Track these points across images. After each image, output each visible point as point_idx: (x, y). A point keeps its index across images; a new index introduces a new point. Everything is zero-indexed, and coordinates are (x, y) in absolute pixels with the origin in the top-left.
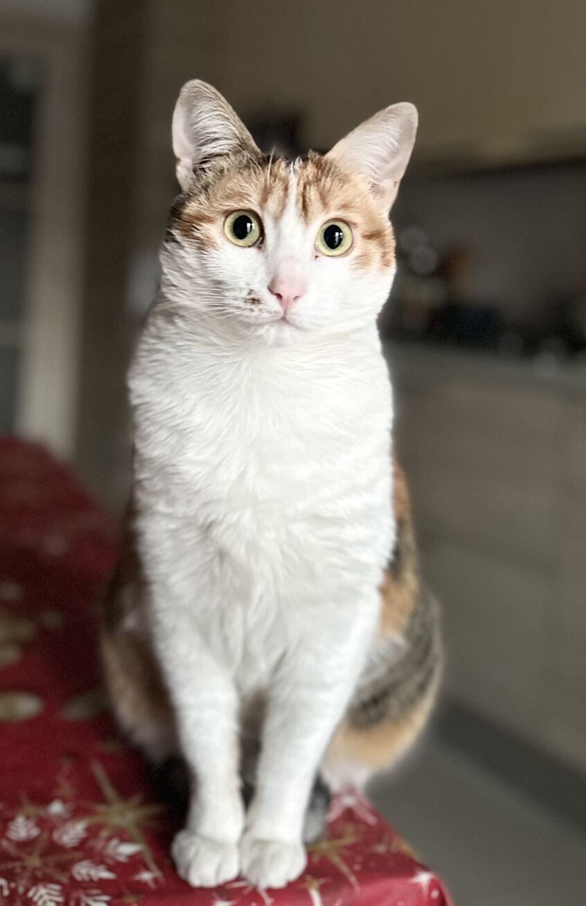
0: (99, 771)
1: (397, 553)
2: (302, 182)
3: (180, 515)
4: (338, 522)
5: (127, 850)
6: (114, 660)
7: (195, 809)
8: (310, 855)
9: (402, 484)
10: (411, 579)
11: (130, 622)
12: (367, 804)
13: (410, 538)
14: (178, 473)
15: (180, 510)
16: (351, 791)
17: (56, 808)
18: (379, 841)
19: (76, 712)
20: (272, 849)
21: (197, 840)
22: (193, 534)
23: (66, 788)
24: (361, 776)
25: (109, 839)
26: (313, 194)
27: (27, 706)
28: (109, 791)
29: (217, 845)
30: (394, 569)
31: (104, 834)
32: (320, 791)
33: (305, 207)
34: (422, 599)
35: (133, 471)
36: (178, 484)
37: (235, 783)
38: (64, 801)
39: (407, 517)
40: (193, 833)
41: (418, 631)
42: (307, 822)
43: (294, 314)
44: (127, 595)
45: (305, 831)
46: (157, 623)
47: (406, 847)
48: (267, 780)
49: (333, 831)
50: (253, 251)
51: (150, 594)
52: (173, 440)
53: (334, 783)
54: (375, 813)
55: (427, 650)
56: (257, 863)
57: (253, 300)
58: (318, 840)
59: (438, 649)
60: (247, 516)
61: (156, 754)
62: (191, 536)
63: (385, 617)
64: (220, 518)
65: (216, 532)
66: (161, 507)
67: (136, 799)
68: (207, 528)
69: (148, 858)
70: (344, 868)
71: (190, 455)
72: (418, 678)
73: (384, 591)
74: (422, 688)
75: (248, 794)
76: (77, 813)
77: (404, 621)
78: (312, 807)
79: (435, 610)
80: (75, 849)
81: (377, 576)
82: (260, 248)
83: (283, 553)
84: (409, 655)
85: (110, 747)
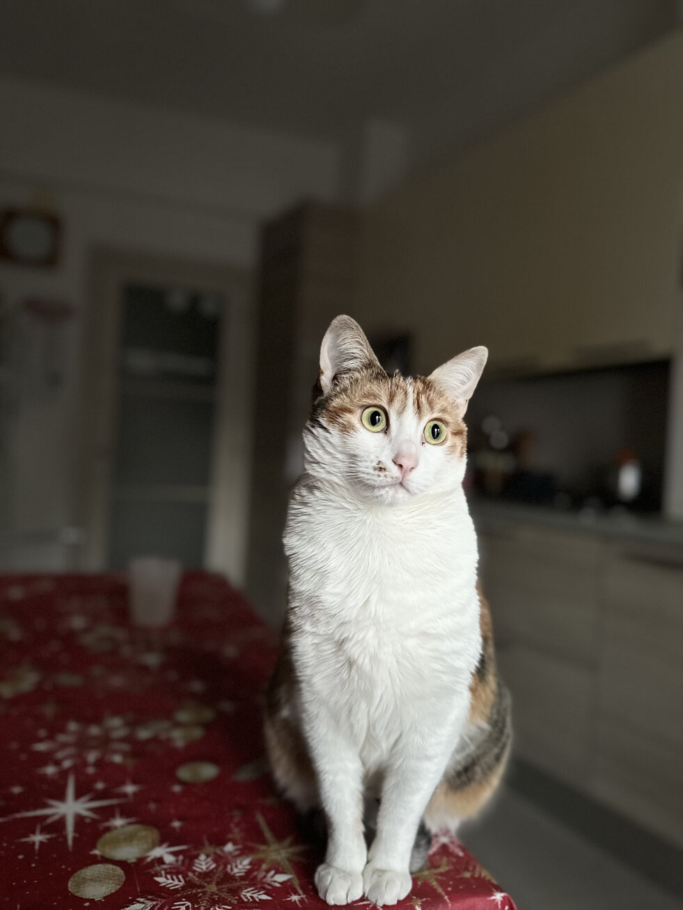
0: (260, 819)
1: (482, 661)
2: (416, 392)
3: (321, 633)
4: (439, 637)
5: (281, 878)
6: (273, 738)
7: (331, 848)
8: (415, 880)
9: (486, 612)
10: (491, 679)
11: (285, 713)
12: (457, 841)
13: (491, 650)
14: (320, 602)
15: (322, 629)
16: (446, 832)
17: (229, 847)
18: (467, 869)
19: (244, 775)
20: (387, 876)
21: (332, 871)
22: (329, 646)
23: (236, 833)
24: (454, 824)
25: (268, 871)
26: (423, 399)
27: (208, 771)
28: (268, 835)
29: (347, 875)
30: (480, 673)
31: (264, 866)
32: (423, 834)
33: (419, 407)
34: (500, 695)
35: (288, 602)
36: (320, 610)
37: (361, 828)
38: (235, 843)
39: (490, 635)
40: (329, 866)
41: (495, 717)
42: (412, 857)
43: (408, 480)
44: (282, 693)
45: (411, 864)
46: (305, 711)
47: (485, 874)
48: (385, 825)
49: (432, 863)
50: (381, 435)
51: (300, 690)
52: (317, 578)
53: (433, 827)
54: (463, 849)
55: (501, 732)
56: (376, 887)
57: (381, 468)
58: (421, 870)
59: (509, 730)
60: (371, 633)
61: (303, 806)
62: (328, 648)
63: (473, 708)
64: (351, 636)
65: (348, 646)
66: (307, 627)
67: (288, 840)
68: (341, 644)
69: (296, 883)
70: (440, 890)
71: (329, 589)
72: (496, 750)
73: (473, 690)
74: (498, 758)
75: (370, 836)
76: (244, 852)
77: (487, 711)
78: (417, 846)
79: (508, 701)
80: (242, 878)
81: (467, 679)
82: (386, 433)
83: (398, 662)
84: (490, 734)
85: (270, 801)
